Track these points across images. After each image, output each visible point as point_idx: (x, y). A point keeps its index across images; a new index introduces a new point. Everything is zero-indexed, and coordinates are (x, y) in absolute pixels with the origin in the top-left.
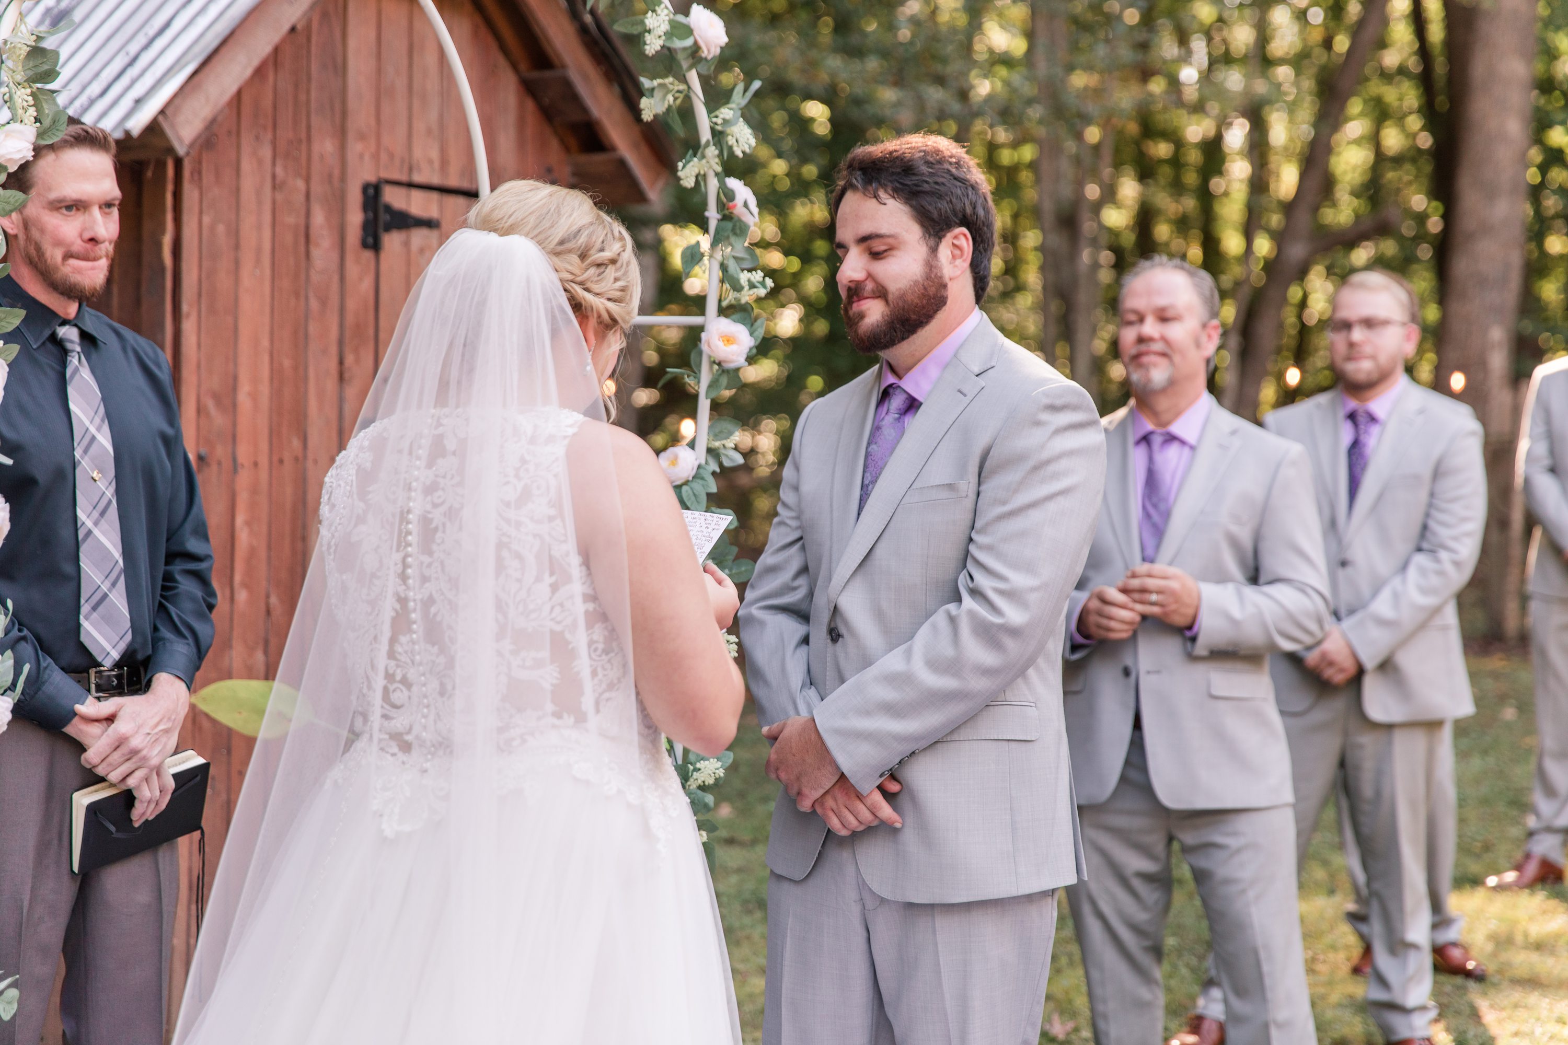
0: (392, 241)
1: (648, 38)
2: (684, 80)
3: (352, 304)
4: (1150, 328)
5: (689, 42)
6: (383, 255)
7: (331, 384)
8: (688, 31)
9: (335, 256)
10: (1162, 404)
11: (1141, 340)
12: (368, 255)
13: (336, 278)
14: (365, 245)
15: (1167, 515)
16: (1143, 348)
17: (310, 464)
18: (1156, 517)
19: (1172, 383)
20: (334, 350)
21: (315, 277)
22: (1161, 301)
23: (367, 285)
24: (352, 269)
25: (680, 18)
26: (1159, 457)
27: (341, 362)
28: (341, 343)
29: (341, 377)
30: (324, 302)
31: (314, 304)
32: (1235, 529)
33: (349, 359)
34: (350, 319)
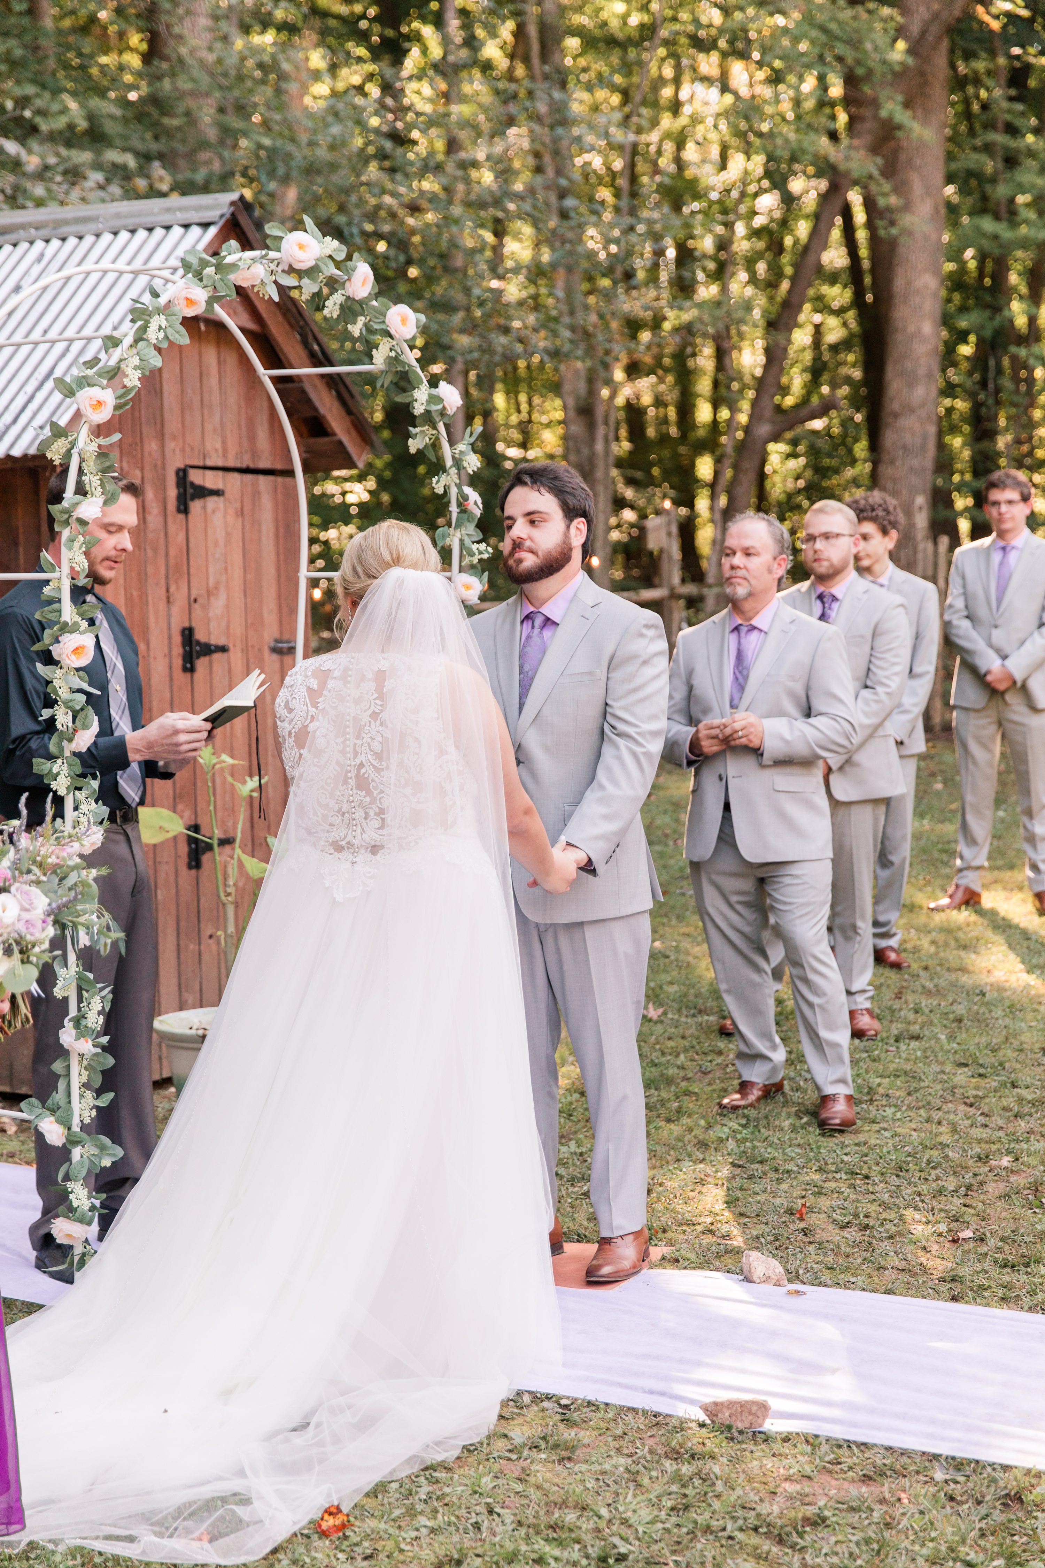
0: (196, 506)
1: (416, 405)
2: (435, 427)
3: (172, 551)
4: (738, 559)
5: (440, 407)
6: (190, 516)
7: (162, 605)
8: (440, 400)
9: (161, 519)
10: (747, 606)
11: (733, 568)
12: (181, 517)
13: (162, 534)
14: (179, 511)
15: (746, 678)
16: (733, 573)
17: (152, 660)
18: (741, 680)
19: (750, 595)
20: (163, 583)
21: (150, 535)
22: (747, 543)
23: (181, 537)
24: (172, 528)
25: (434, 391)
26: (743, 640)
27: (168, 591)
28: (167, 577)
29: (168, 601)
30: (155, 551)
31: (150, 553)
32: (790, 684)
33: (173, 588)
34: (172, 561)
